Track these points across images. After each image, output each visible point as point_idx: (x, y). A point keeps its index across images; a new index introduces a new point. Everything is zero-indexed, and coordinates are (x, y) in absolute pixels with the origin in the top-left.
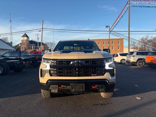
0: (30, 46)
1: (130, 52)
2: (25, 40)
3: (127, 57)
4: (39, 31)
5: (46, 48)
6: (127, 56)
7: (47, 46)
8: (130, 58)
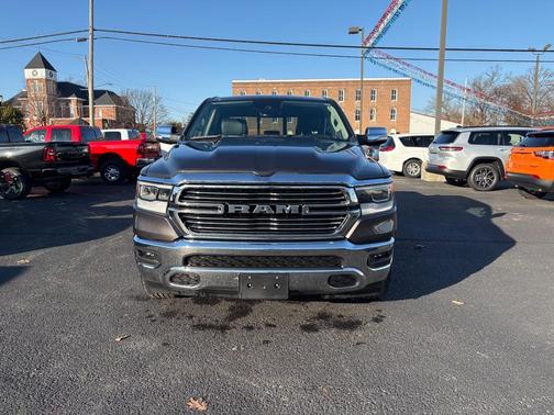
0: (62, 106)
1: (445, 132)
2: (40, 80)
3: (431, 152)
4: (79, 41)
5: (123, 112)
6: (432, 146)
7: (127, 104)
8: (442, 155)
